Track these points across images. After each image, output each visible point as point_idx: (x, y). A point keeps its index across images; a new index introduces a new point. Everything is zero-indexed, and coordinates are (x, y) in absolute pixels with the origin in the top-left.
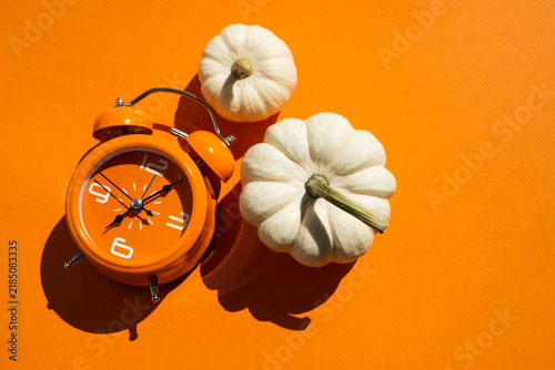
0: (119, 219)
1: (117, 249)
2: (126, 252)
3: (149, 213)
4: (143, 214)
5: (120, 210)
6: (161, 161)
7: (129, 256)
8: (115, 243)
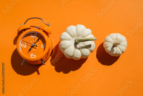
0: (30, 50)
1: (32, 56)
2: (34, 56)
3: (36, 46)
4: (35, 47)
5: (30, 48)
6: (35, 34)
7: (35, 57)
8: (31, 55)
